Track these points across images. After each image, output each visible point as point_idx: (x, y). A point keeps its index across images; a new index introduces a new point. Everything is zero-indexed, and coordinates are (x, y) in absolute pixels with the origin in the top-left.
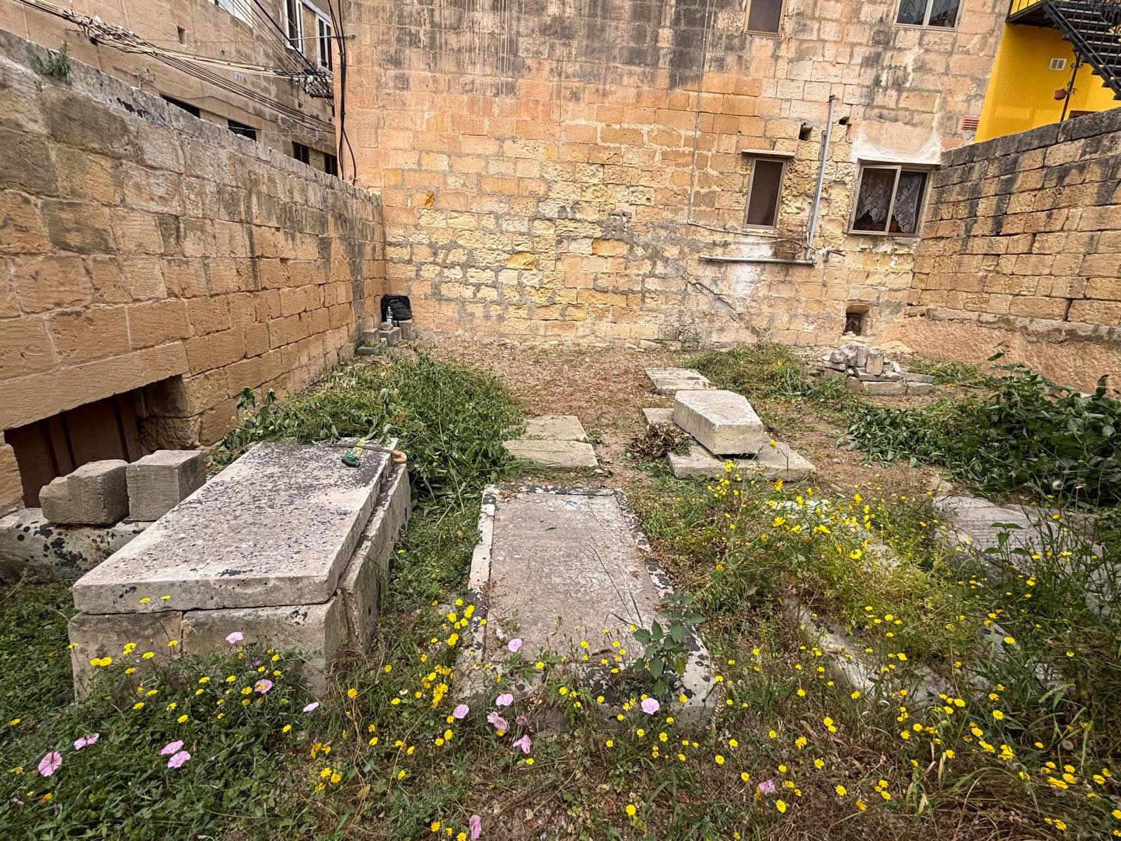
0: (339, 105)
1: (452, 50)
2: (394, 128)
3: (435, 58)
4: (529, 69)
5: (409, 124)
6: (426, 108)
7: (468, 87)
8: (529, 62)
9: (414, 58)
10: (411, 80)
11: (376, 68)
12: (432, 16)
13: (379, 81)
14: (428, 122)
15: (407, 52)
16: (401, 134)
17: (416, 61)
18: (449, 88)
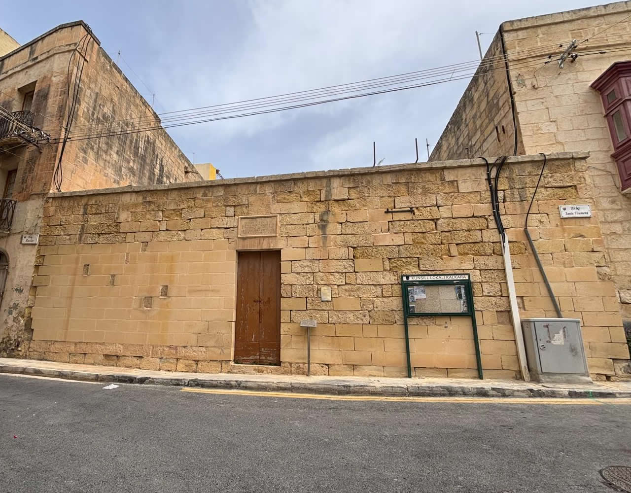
0: (60, 155)
1: (103, 159)
2: (79, 176)
3: (98, 158)
4: (124, 179)
5: (84, 177)
6: (91, 174)
7: (106, 175)
8: (124, 176)
9: (91, 154)
10: (88, 161)
11: (77, 149)
12: (99, 143)
13: (77, 155)
14: (91, 180)
15: (89, 150)
16: (81, 180)
17: (91, 156)
18: (100, 172)
